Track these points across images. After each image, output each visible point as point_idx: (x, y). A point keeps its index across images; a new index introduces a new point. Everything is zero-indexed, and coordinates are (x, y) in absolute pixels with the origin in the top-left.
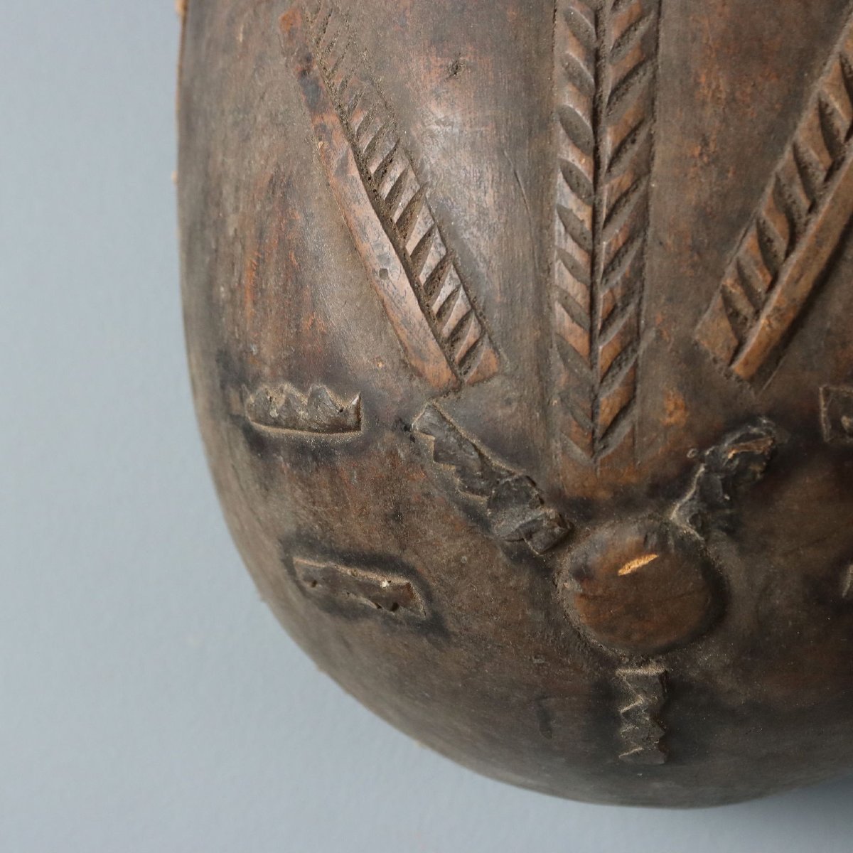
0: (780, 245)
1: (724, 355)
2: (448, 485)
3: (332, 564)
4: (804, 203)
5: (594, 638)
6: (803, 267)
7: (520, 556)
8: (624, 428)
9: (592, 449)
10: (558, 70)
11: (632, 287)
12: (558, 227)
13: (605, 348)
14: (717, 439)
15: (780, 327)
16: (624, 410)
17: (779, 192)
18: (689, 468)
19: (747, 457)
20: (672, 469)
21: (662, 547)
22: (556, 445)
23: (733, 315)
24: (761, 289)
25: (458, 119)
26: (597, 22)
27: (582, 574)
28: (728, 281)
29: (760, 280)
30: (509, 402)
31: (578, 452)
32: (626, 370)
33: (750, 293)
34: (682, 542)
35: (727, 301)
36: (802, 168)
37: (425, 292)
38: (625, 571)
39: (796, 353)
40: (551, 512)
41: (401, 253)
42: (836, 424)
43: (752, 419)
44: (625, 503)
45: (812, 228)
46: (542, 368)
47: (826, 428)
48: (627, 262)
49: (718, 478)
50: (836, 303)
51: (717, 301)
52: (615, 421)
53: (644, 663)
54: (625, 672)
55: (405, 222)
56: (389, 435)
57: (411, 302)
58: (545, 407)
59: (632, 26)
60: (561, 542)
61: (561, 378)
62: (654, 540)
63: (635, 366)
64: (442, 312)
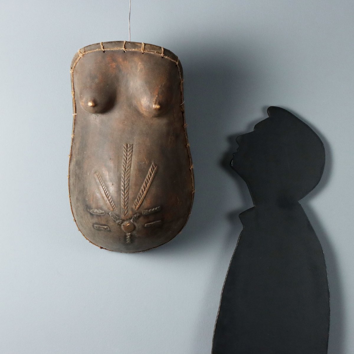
0: (139, 200)
1: (135, 208)
2: (112, 218)
3: (99, 226)
4: (141, 197)
5: (125, 231)
6: (141, 201)
7: (118, 224)
8: (127, 214)
9: (124, 216)
10: (121, 186)
11: (127, 203)
12: (122, 198)
13: (125, 208)
14: (134, 215)
15: (139, 206)
16: (127, 213)
17: (139, 196)
18: (132, 217)
19: (137, 216)
21: (130, 223)
22: (122, 215)
25: (113, 189)
26: (124, 182)
27: (124, 226)
28: (135, 203)
29: (137, 203)
30: (118, 212)
31: (123, 216)
32: (127, 210)
34: (132, 223)
35: (135, 204)
36: (140, 194)
37: (110, 203)
38: (127, 225)
39: (140, 208)
40: (121, 221)
41: (108, 200)
42: (143, 214)
43: (137, 213)
44: (127, 220)
45: (141, 198)
46: (120, 209)
48: (127, 201)
49: (134, 218)
50: (143, 204)
53: (129, 233)
54: (127, 234)
55: (108, 197)
56: (107, 215)
57: (109, 204)
58: (121, 212)
59: (127, 182)
60: (122, 223)
61: (122, 210)
64: (112, 205)
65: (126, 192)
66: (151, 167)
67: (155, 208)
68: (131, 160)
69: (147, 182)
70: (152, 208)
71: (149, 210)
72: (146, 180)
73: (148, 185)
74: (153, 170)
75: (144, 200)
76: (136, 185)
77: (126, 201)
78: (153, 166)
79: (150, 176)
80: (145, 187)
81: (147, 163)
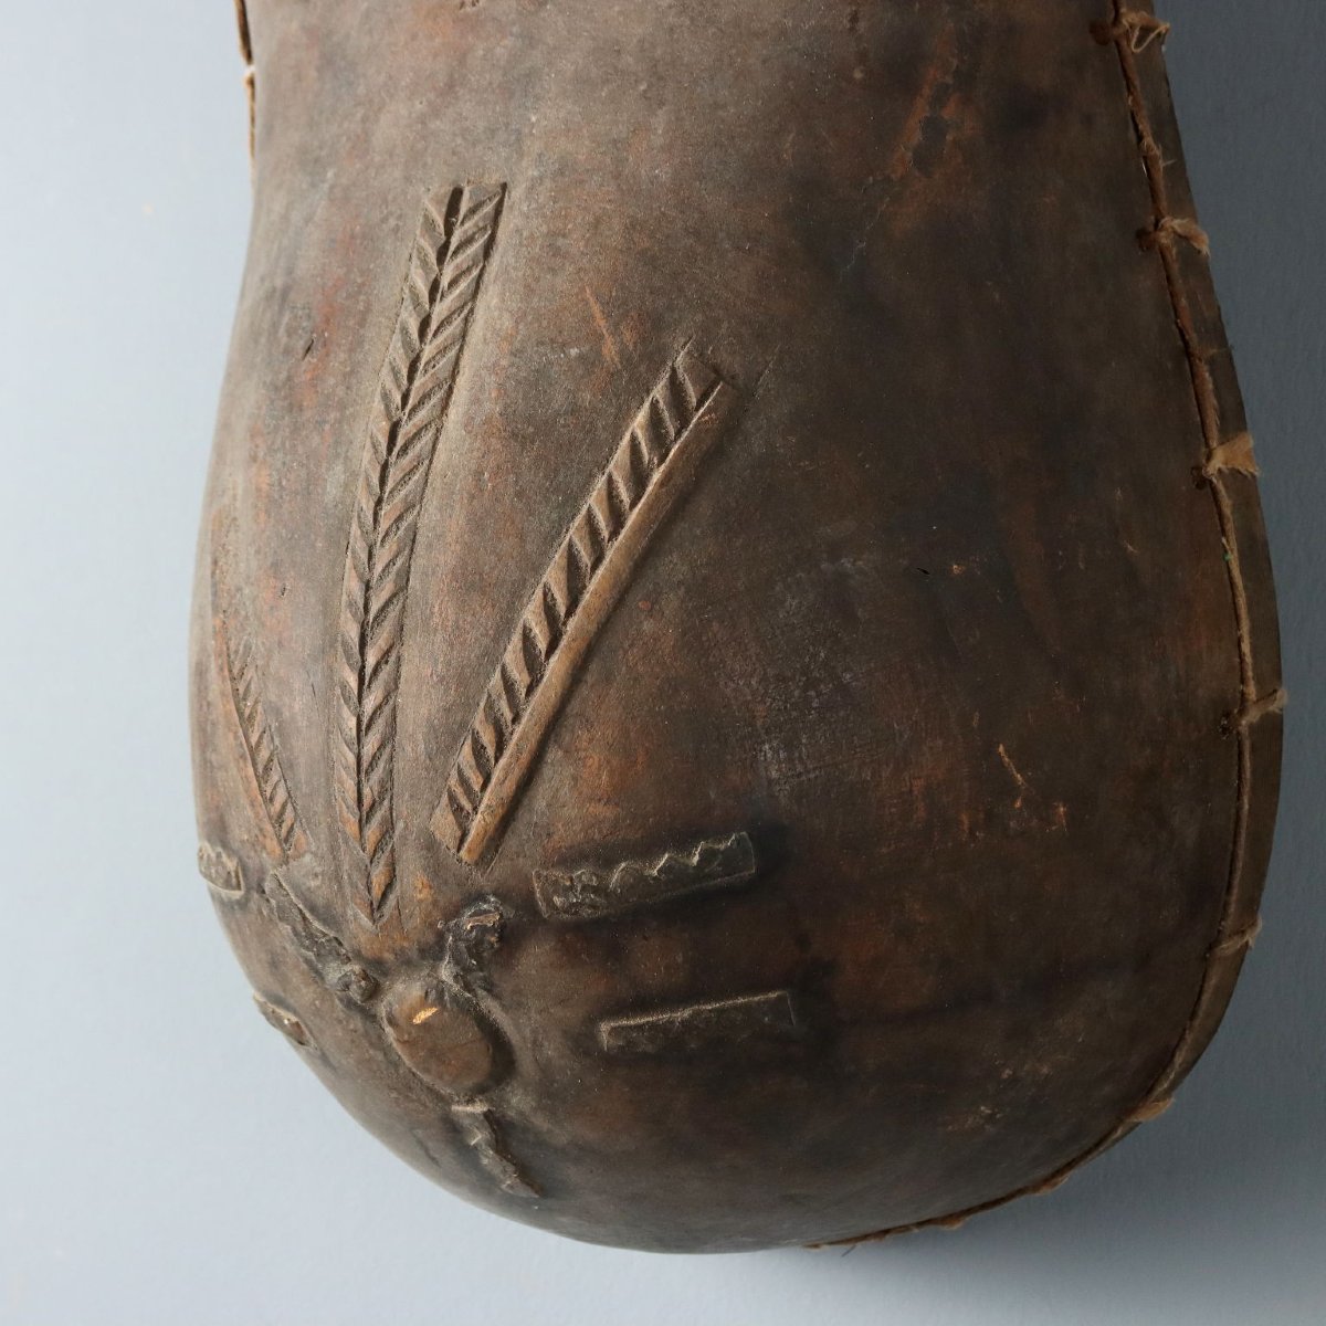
0: (491, 752)
1: (452, 844)
4: (508, 716)
5: (424, 1077)
7: (349, 1003)
8: (392, 900)
9: (373, 918)
11: (386, 787)
12: (336, 733)
13: (372, 832)
14: (456, 912)
15: (492, 821)
16: (389, 886)
17: (490, 705)
18: (441, 936)
19: (484, 929)
20: (431, 938)
21: (440, 1000)
22: (350, 913)
23: (458, 810)
24: (477, 788)
26: (370, 556)
27: (395, 1020)
28: (453, 781)
29: (476, 781)
30: (316, 875)
31: (365, 921)
32: (387, 852)
33: (468, 791)
34: (454, 998)
35: (452, 798)
36: (509, 686)
37: (262, 779)
38: (417, 1020)
39: (511, 843)
42: (549, 902)
43: (481, 897)
44: (407, 964)
47: (542, 905)
48: (382, 764)
49: (462, 945)
50: (540, 799)
51: (445, 799)
52: (384, 895)
53: (470, 1101)
54: (458, 1109)
55: (251, 719)
56: (256, 896)
57: (255, 787)
58: (339, 881)
59: (392, 562)
60: (372, 995)
62: (433, 996)
63: (393, 850)
64: (272, 796)
65: (371, 661)
66: (659, 391)
67: (684, 842)
68: (464, 335)
69: (586, 559)
70: (647, 851)
71: (609, 863)
72: (575, 533)
73: (596, 584)
74: (671, 428)
75: (554, 754)
76: (470, 582)
77: (375, 758)
78: (675, 387)
79: (624, 495)
80: (562, 609)
81: (610, 349)
